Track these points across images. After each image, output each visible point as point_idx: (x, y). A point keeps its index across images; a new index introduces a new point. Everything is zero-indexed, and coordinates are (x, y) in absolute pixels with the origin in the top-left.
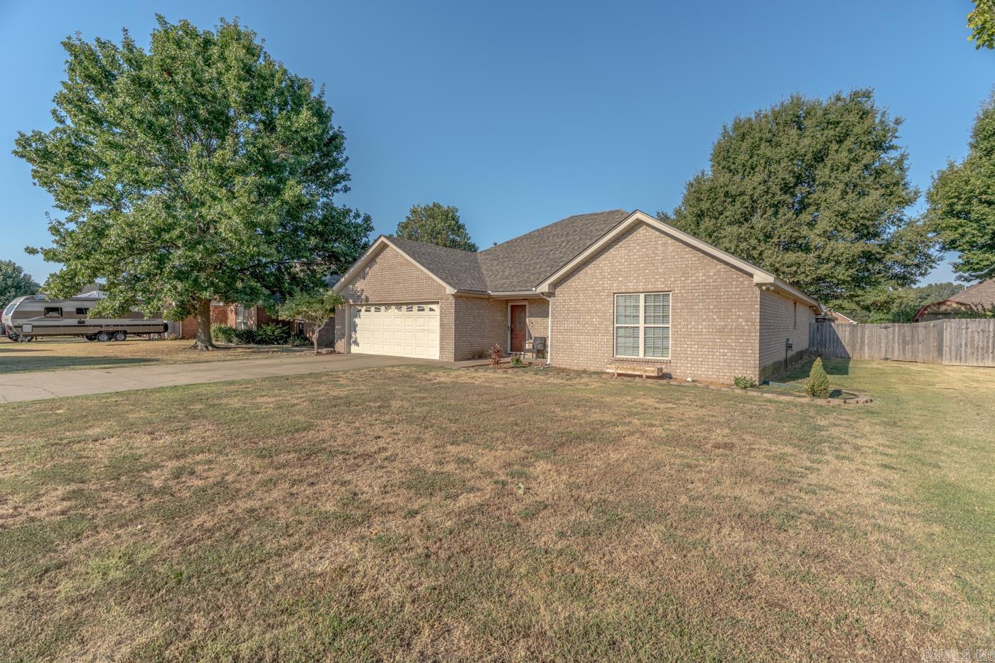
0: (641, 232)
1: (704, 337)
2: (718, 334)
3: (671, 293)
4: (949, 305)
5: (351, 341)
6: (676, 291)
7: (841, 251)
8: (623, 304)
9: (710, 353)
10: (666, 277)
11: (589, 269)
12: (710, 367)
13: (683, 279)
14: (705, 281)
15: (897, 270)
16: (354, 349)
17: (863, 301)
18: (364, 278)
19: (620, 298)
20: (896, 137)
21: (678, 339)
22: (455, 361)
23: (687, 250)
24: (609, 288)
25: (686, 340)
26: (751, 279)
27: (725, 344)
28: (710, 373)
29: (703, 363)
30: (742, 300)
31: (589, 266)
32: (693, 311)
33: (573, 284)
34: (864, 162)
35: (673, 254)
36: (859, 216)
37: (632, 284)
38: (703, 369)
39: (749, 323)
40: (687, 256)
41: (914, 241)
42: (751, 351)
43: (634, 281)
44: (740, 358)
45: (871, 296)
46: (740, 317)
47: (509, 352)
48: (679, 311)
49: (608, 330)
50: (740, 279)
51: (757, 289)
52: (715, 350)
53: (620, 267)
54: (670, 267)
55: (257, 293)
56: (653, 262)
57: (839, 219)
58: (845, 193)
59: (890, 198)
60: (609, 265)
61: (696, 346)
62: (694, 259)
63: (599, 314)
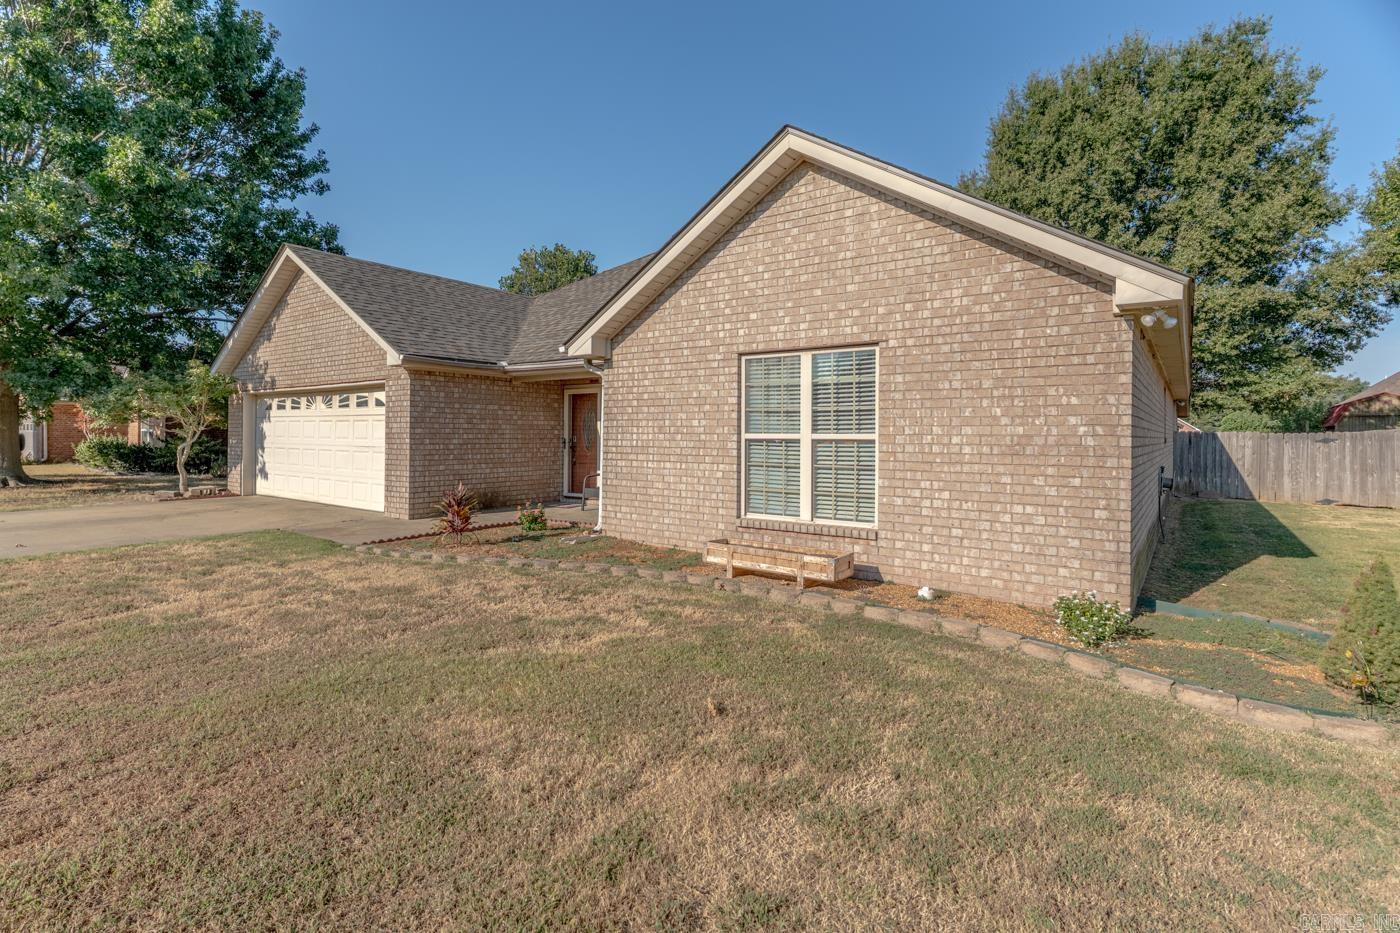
0: (803, 190)
1: (966, 468)
2: (1008, 460)
3: (877, 349)
4: (1386, 402)
5: (255, 470)
6: (892, 343)
7: (1223, 301)
8: (764, 383)
9: (984, 516)
10: (866, 304)
11: (682, 298)
12: (984, 555)
13: (908, 307)
14: (967, 311)
15: (1309, 338)
16: (263, 487)
17: (1257, 392)
18: (269, 339)
19: (754, 367)
20: (1314, 102)
21: (899, 475)
22: (412, 517)
23: (920, 226)
24: (728, 341)
25: (919, 476)
26: (1106, 297)
27: (1028, 490)
28: (984, 573)
29: (965, 542)
30: (1076, 360)
31: (685, 288)
32: (935, 395)
33: (650, 335)
34: (1259, 142)
35: (883, 240)
36: (1254, 237)
37: (782, 327)
38: (965, 561)
39: (1100, 430)
40: (918, 244)
41: (1350, 285)
42: (1104, 514)
43: (787, 320)
44: (1071, 533)
45: (1271, 384)
46: (1071, 410)
47: (566, 493)
48: (898, 396)
49: (724, 448)
50: (1070, 300)
51: (1124, 325)
52: (998, 508)
53: (753, 285)
54: (874, 276)
55: (71, 373)
56: (833, 267)
57: (1217, 243)
58: (1227, 197)
59: (1302, 210)
60: (727, 281)
61: (946, 495)
62: (938, 250)
63: (707, 407)
